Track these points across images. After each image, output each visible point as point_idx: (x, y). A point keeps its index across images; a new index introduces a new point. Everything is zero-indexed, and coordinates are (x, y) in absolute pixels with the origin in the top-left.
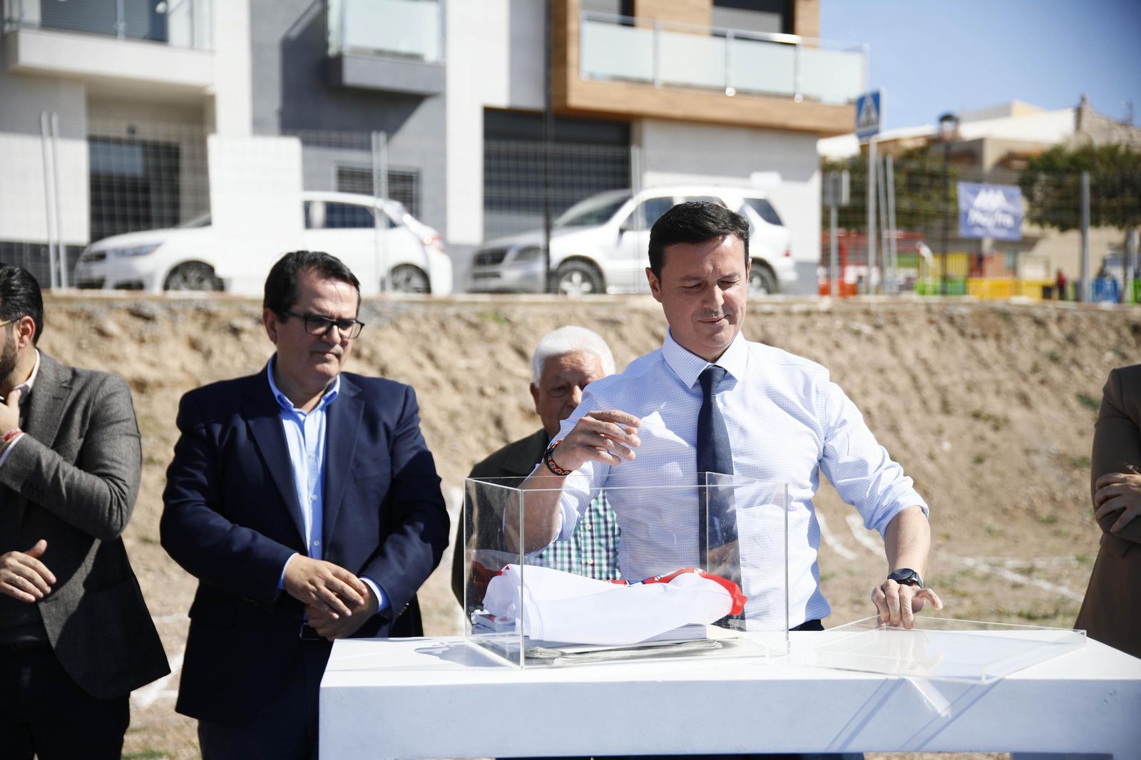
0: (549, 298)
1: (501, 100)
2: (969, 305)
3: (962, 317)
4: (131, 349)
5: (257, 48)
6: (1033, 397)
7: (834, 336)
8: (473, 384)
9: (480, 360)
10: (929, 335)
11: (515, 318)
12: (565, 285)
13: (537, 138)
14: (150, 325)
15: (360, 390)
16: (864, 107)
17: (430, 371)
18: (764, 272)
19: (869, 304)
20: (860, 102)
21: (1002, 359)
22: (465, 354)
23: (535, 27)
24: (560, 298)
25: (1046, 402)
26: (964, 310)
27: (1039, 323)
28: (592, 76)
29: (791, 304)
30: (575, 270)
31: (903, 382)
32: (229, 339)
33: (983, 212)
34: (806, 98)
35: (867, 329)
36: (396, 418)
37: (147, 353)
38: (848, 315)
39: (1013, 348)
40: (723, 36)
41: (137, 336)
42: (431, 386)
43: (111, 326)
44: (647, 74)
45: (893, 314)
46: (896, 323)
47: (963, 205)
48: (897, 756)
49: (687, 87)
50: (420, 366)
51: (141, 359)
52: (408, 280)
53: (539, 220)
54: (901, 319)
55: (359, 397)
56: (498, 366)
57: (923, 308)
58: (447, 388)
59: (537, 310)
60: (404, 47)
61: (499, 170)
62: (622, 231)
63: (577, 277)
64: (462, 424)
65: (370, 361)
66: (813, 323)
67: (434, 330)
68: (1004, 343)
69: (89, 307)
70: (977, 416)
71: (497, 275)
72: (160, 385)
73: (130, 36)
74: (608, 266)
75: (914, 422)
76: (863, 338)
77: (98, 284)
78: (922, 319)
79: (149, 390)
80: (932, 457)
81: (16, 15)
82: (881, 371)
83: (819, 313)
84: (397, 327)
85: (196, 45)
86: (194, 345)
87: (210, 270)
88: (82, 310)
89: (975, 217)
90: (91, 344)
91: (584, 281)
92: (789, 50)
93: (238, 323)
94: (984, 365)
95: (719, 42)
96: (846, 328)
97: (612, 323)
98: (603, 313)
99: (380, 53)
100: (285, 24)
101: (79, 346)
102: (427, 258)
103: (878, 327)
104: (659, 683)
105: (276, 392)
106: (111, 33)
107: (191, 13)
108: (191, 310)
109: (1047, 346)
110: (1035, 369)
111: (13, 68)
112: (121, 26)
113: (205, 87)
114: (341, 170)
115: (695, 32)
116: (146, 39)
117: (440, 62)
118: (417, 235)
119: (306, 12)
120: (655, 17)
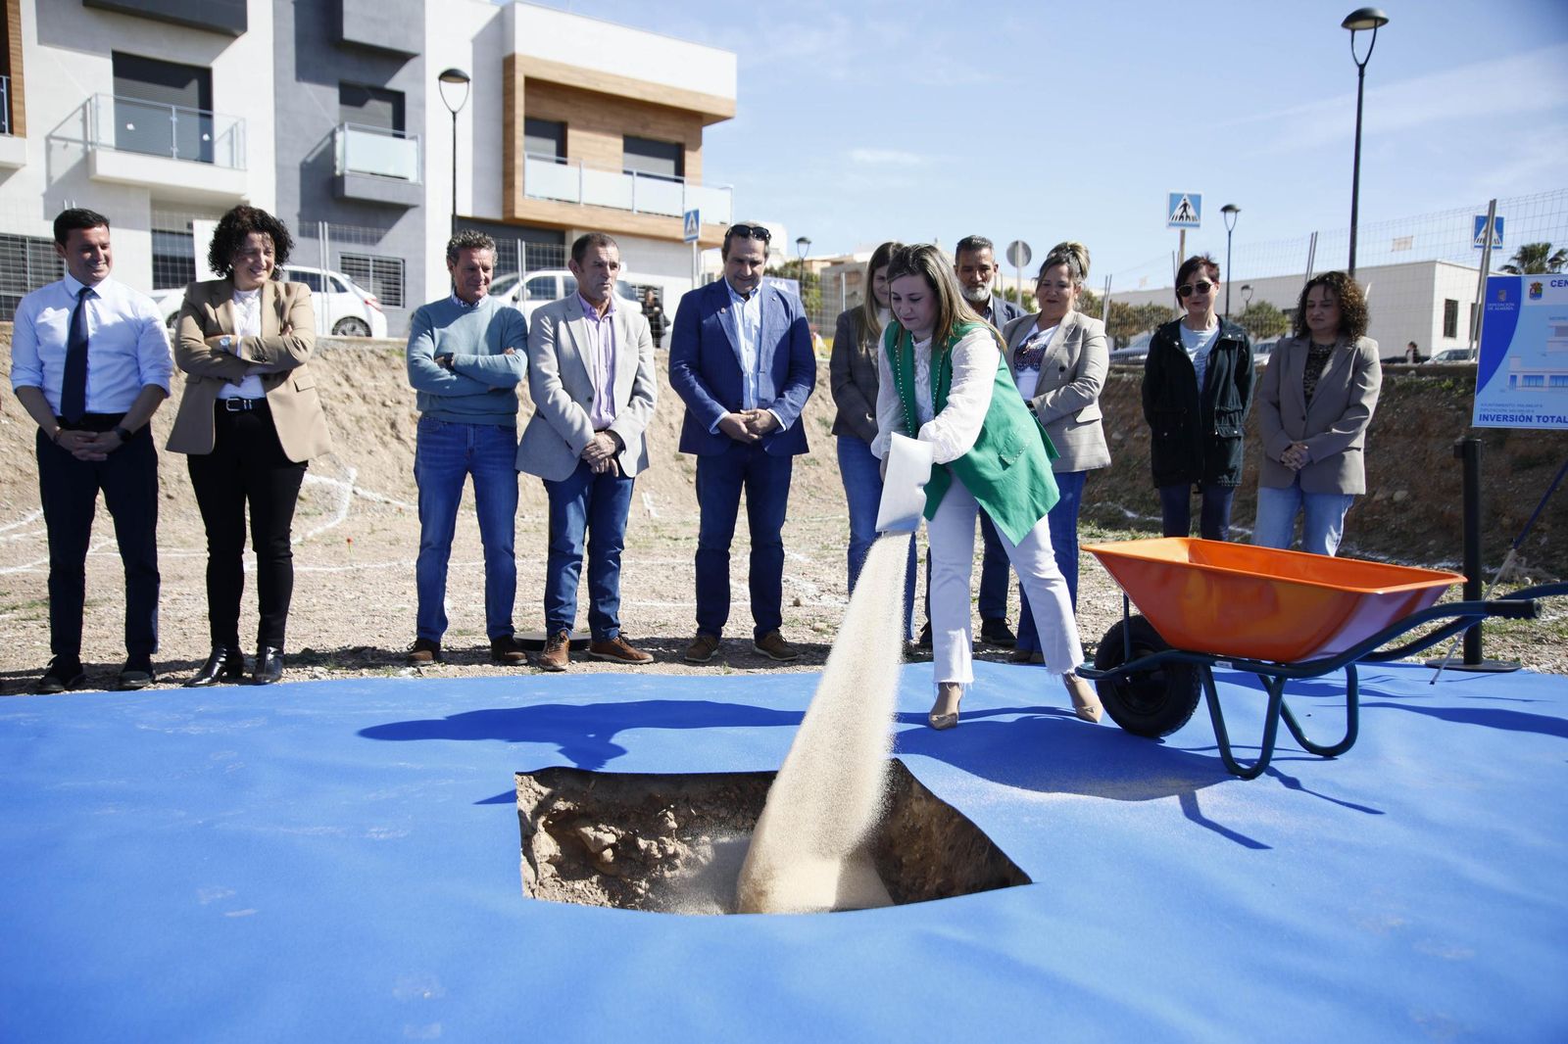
1: (466, 211)
5: (280, 169)
8: (377, 398)
9: (384, 382)
20: (688, 215)
22: (374, 377)
23: (493, 162)
28: (532, 197)
40: (631, 173)
42: (345, 400)
44: (577, 200)
49: (603, 207)
50: (339, 384)
52: (354, 329)
56: (398, 386)
58: (358, 401)
64: (364, 425)
67: (352, 361)
73: (182, 157)
81: (95, 140)
84: (326, 359)
85: (235, 166)
92: (680, 185)
95: (628, 178)
99: (373, 174)
100: (303, 151)
102: (369, 314)
106: (170, 156)
107: (231, 143)
111: (93, 177)
112: (175, 150)
113: (240, 196)
114: (343, 258)
115: (610, 170)
116: (196, 160)
117: (420, 182)
118: (361, 298)
119: (319, 145)
120: (581, 159)
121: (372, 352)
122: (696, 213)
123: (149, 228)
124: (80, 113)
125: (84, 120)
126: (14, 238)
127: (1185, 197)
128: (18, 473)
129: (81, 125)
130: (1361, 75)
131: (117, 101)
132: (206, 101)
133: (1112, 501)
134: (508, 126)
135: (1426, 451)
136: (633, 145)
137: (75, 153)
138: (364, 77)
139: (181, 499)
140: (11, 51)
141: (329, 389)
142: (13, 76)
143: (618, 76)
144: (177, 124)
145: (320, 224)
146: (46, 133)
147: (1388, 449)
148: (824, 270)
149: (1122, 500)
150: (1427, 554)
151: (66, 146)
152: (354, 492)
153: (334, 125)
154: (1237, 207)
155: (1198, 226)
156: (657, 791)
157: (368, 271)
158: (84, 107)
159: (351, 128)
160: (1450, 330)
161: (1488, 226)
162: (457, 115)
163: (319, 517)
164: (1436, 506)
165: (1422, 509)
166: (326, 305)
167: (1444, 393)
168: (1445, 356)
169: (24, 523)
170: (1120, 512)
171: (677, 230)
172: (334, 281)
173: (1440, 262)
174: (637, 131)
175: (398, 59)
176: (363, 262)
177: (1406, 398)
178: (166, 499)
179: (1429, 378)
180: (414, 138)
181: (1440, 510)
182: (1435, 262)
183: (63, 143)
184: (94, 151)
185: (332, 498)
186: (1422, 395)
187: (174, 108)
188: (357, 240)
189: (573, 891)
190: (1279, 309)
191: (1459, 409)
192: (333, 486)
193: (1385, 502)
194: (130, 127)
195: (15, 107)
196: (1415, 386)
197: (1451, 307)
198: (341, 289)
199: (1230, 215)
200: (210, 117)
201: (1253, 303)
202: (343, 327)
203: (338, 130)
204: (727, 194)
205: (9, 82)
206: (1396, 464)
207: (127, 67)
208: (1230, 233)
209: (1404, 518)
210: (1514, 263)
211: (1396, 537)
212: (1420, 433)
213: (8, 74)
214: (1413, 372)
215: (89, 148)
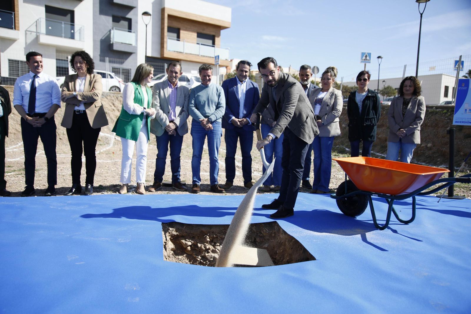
1: (149, 55)
5: (94, 41)
17: (113, 107)
20: (216, 57)
23: (158, 40)
28: (170, 51)
40: (199, 44)
42: (113, 111)
44: (182, 51)
49: (191, 54)
50: (111, 106)
52: (115, 89)
60: (127, 43)
67: (115, 99)
73: (65, 37)
81: (39, 32)
84: (107, 98)
85: (81, 40)
92: (213, 48)
99: (122, 43)
100: (101, 36)
102: (120, 85)
106: (61, 37)
107: (80, 33)
111: (39, 43)
112: (63, 35)
113: (82, 49)
114: (113, 68)
115: (193, 43)
116: (69, 38)
117: (136, 46)
118: (118, 80)
119: (106, 34)
120: (184, 39)
122: (218, 56)
123: (55, 58)
124: (35, 23)
125: (37, 26)
126: (16, 61)
127: (366, 53)
128: (16, 131)
129: (35, 27)
130: (421, 17)
131: (46, 20)
132: (72, 20)
133: (342, 145)
134: (162, 29)
135: (438, 132)
136: (200, 35)
137: (34, 35)
138: (119, 14)
139: (63, 139)
140: (15, 5)
141: (108, 107)
142: (16, 12)
143: (196, 15)
144: (64, 27)
145: (106, 58)
146: (25, 29)
147: (426, 131)
148: (256, 74)
149: (345, 145)
150: (437, 163)
151: (31, 34)
152: (115, 138)
153: (110, 28)
154: (382, 57)
155: (370, 62)
156: (204, 229)
157: (120, 72)
158: (37, 22)
159: (115, 29)
160: (446, 95)
161: (459, 64)
162: (147, 26)
163: (104, 146)
164: (440, 148)
165: (436, 150)
166: (107, 82)
167: (444, 114)
168: (444, 103)
169: (18, 146)
170: (344, 149)
171: (212, 61)
172: (110, 75)
173: (444, 75)
174: (201, 31)
175: (130, 8)
176: (118, 70)
177: (432, 115)
178: (59, 139)
179: (439, 110)
180: (134, 32)
181: (442, 149)
182: (442, 74)
183: (30, 33)
184: (39, 35)
185: (108, 140)
186: (437, 115)
187: (63, 22)
188: (117, 63)
189: (178, 259)
190: (394, 88)
191: (449, 119)
192: (108, 136)
193: (425, 147)
194: (50, 28)
195: (16, 21)
196: (435, 112)
197: (447, 88)
198: (112, 77)
199: (380, 59)
200: (74, 25)
201: (386, 86)
202: (112, 89)
203: (111, 29)
204: (228, 51)
205: (15, 14)
206: (429, 135)
207: (50, 10)
208: (379, 65)
209: (430, 152)
210: (467, 75)
211: (428, 158)
212: (436, 126)
213: (14, 11)
214: (434, 108)
215: (38, 34)
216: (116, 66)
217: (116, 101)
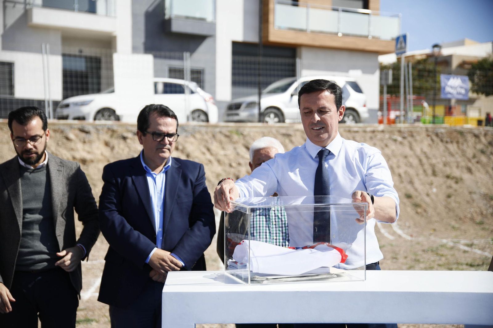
0: (260, 124)
1: (240, 38)
2: (445, 128)
3: (442, 133)
4: (80, 146)
5: (134, 15)
6: (473, 169)
7: (385, 142)
8: (227, 162)
9: (230, 151)
10: (427, 141)
11: (245, 133)
12: (267, 119)
13: (255, 55)
14: (88, 135)
15: (180, 165)
16: (399, 41)
17: (208, 156)
18: (355, 114)
19: (400, 128)
20: (398, 39)
21: (460, 152)
22: (223, 148)
23: (255, 7)
24: (265, 124)
25: (479, 171)
26: (443, 131)
27: (476, 136)
28: (280, 28)
29: (366, 127)
30: (271, 112)
31: (415, 162)
32: (122, 141)
33: (451, 87)
34: (373, 37)
35: (399, 139)
36: (196, 177)
37: (87, 147)
38: (391, 132)
39: (465, 147)
40: (337, 10)
41: (82, 140)
42: (209, 163)
43: (71, 136)
44: (303, 27)
45: (411, 132)
46: (412, 136)
47: (443, 84)
48: (412, 326)
49: (321, 32)
50: (204, 154)
51: (84, 150)
52: (199, 116)
53: (256, 90)
54: (415, 134)
55: (179, 168)
56: (238, 154)
57: (424, 129)
58: (215, 163)
59: (254, 130)
60: (198, 15)
61: (239, 69)
62: (292, 95)
63: (272, 116)
65: (182, 151)
66: (376, 136)
67: (210, 138)
68: (460, 145)
69: (62, 128)
70: (448, 177)
71: (237, 115)
72: (92, 161)
73: (80, 10)
74: (285, 110)
75: (420, 180)
76: (398, 142)
77: (66, 118)
78: (424, 135)
79: (87, 163)
80: (428, 195)
81: (31, 2)
82: (406, 157)
83: (378, 131)
84: (194, 137)
85: (108, 14)
86: (107, 144)
87: (114, 112)
88: (59, 129)
89: (448, 89)
90: (63, 143)
91: (275, 117)
92: (366, 16)
93: (126, 134)
94: (452, 155)
95: (335, 13)
96: (390, 138)
97: (288, 136)
98: (284, 131)
99: (187, 18)
100: (147, 5)
101: (58, 144)
102: (207, 107)
103: (404, 138)
104: (309, 292)
105: (144, 165)
106: (72, 9)
107: (106, 1)
108: (105, 129)
109: (480, 146)
110: (474, 157)
111: (31, 24)
112: (76, 6)
114: (169, 69)
115: (324, 8)
116: (87, 12)
117: (214, 21)
118: (202, 96)
120: (307, 2)
121: (221, 132)
137: (19, 10)
151: (14, 6)
172: (189, 87)
183: (12, 4)
184: (31, 8)
202: (196, 116)
215: (28, 7)
216: (176, 64)
217: (212, 143)
